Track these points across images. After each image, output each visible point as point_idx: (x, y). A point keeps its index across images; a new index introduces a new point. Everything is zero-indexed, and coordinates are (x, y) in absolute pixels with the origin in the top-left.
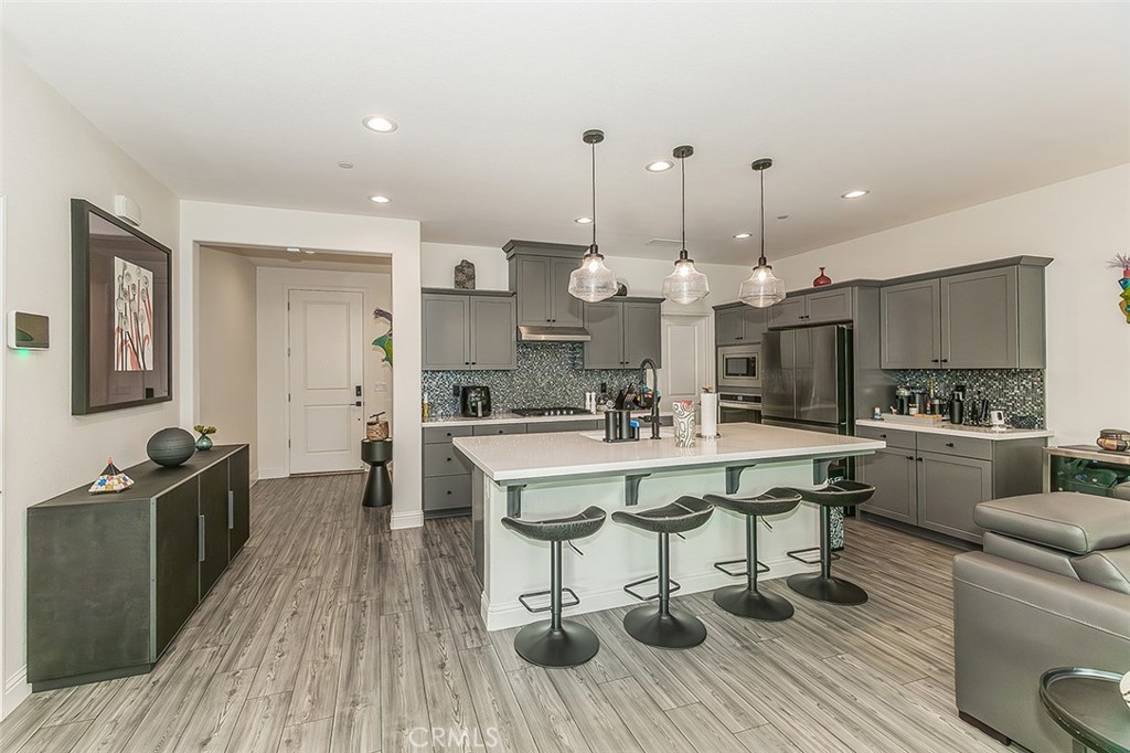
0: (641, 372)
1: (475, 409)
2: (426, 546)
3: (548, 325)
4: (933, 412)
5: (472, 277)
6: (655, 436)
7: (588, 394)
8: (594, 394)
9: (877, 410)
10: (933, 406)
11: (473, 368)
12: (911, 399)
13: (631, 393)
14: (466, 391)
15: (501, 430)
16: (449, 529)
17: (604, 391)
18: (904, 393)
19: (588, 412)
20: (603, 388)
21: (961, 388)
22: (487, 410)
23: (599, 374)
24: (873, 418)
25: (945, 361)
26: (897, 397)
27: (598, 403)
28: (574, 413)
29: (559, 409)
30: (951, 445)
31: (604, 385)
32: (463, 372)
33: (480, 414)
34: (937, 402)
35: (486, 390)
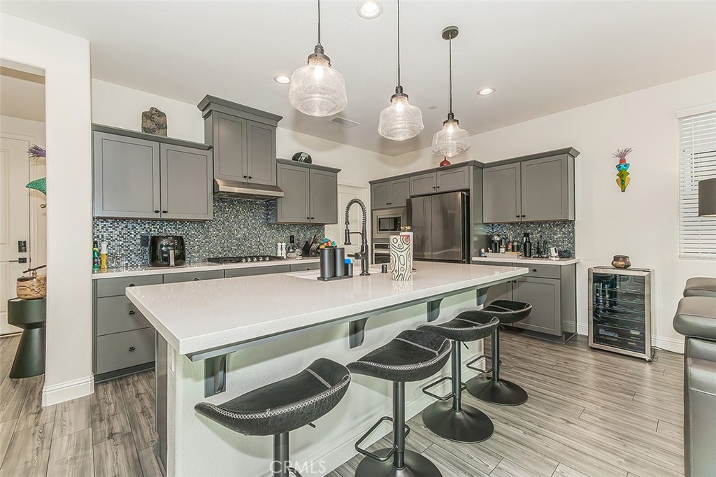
0: (320, 226)
1: (167, 259)
2: (92, 423)
3: (245, 180)
4: (513, 250)
5: (163, 127)
6: (365, 272)
7: (279, 244)
8: (284, 244)
9: (483, 250)
10: (513, 246)
11: (164, 216)
12: (500, 242)
13: (316, 243)
14: (155, 240)
15: (196, 277)
16: (130, 391)
17: (292, 242)
18: (496, 238)
19: (281, 258)
20: (292, 239)
21: (526, 235)
22: (181, 259)
23: (288, 228)
24: (480, 256)
25: (524, 216)
26: (493, 241)
27: (288, 252)
28: (270, 260)
29: (256, 257)
30: (535, 270)
31: (292, 237)
32: (153, 221)
33: (172, 263)
34: (515, 244)
35: (180, 239)
